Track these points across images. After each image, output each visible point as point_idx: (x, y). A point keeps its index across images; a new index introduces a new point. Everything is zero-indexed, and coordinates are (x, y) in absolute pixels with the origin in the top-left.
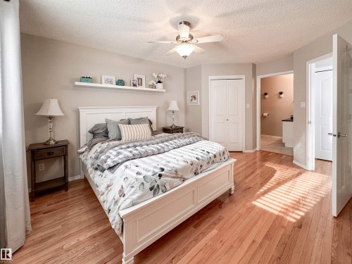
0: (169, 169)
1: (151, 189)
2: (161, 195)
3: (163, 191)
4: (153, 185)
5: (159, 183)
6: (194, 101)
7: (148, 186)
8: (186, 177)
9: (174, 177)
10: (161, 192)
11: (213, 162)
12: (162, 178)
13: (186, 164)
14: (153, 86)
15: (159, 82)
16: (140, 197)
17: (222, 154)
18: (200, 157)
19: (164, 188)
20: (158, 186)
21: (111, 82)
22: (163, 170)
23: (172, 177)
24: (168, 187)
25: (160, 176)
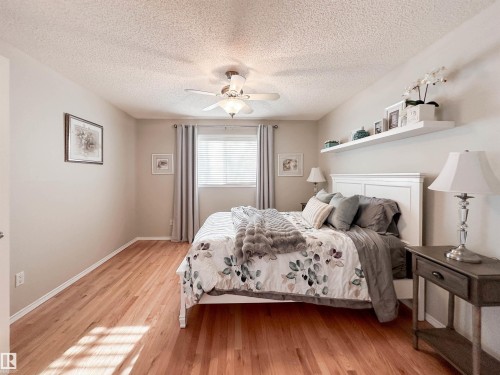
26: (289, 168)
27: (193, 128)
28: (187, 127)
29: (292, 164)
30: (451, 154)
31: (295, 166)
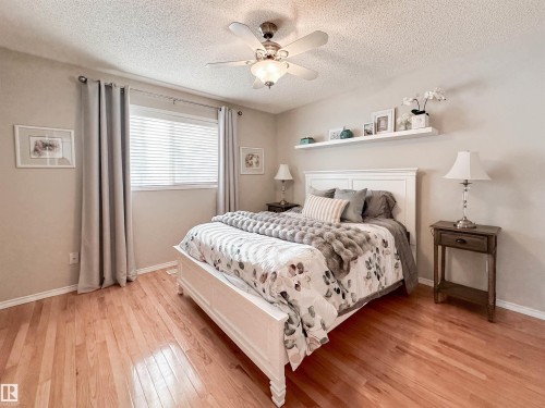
15: (416, 112)
26: (251, 165)
27: (123, 90)
28: (109, 88)
29: (254, 160)
30: (460, 153)
31: (257, 163)
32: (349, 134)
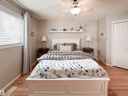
0: (52, 69)
1: (40, 74)
2: (43, 79)
3: (45, 78)
4: (41, 73)
5: (44, 73)
6: (102, 36)
7: (39, 72)
8: (61, 76)
9: (53, 74)
10: (44, 78)
11: (85, 74)
12: (46, 72)
13: (62, 69)
14: (78, 30)
16: (35, 76)
17: (95, 71)
18: (74, 69)
19: (46, 76)
20: (44, 74)
21: (62, 30)
22: (48, 68)
23: (52, 73)
24: (48, 77)
25: (46, 70)
30: (88, 36)
32: (65, 30)
